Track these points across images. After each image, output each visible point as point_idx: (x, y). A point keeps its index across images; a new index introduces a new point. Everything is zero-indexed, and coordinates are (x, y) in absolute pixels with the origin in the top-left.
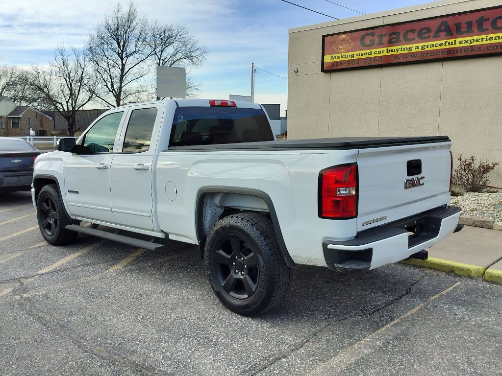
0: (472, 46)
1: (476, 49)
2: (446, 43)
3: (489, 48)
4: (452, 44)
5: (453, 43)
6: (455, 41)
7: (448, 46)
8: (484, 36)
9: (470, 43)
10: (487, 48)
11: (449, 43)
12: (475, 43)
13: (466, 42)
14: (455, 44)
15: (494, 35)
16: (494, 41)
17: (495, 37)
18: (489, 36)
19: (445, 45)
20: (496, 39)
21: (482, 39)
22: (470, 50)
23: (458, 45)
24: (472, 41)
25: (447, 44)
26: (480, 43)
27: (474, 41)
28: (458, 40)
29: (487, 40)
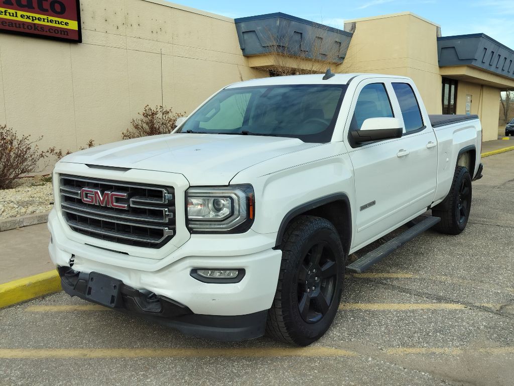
0: (35, 24)
1: (39, 28)
2: (5, 11)
3: (51, 31)
4: (13, 16)
5: (15, 15)
6: (16, 13)
7: (8, 17)
8: (45, 17)
9: (33, 20)
10: (49, 30)
11: (9, 13)
12: (37, 22)
13: (28, 17)
14: (16, 16)
15: (54, 19)
16: (53, 25)
17: (56, 21)
18: (50, 18)
19: (5, 14)
20: (56, 23)
21: (44, 19)
22: (33, 28)
23: (19, 19)
24: (34, 18)
25: (7, 14)
26: (42, 23)
27: (36, 19)
28: (20, 13)
29: (48, 22)
